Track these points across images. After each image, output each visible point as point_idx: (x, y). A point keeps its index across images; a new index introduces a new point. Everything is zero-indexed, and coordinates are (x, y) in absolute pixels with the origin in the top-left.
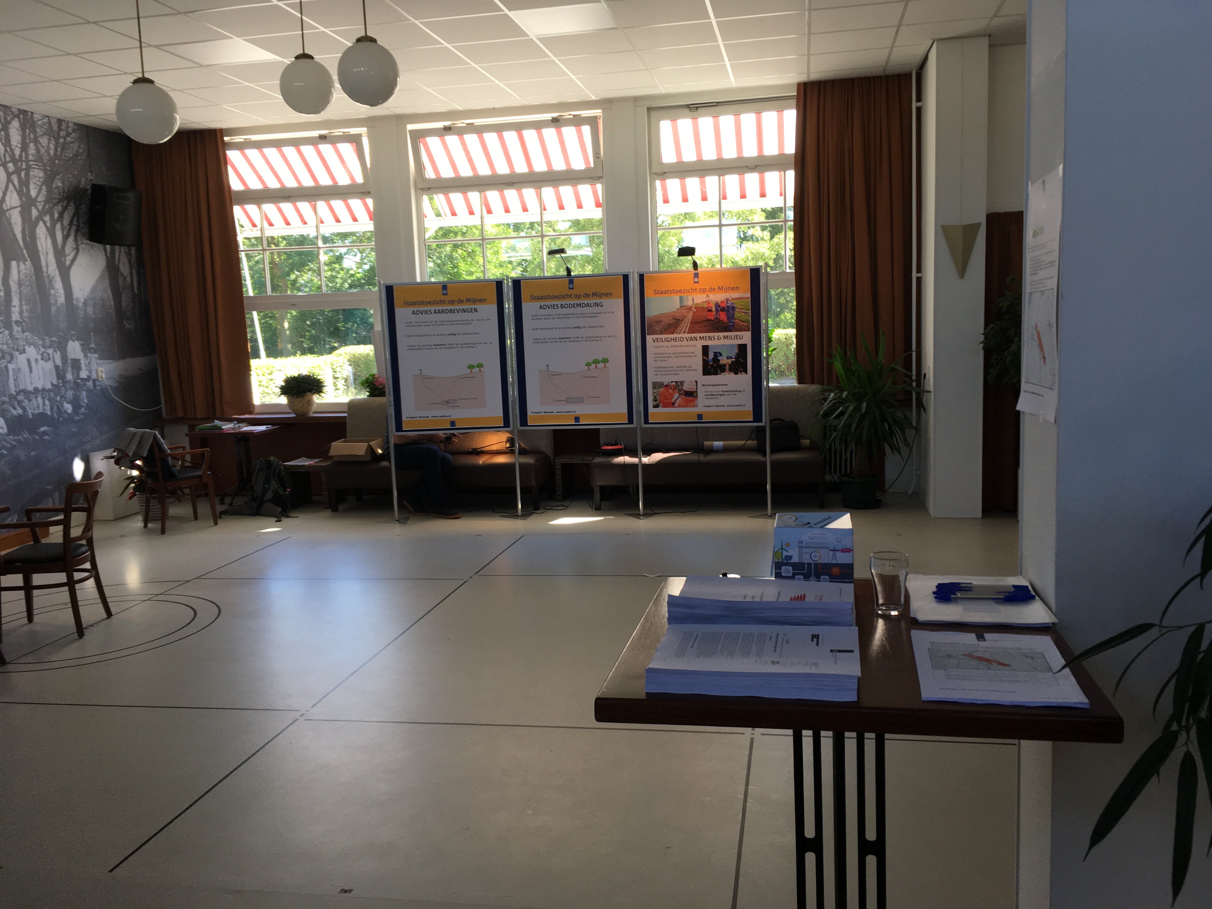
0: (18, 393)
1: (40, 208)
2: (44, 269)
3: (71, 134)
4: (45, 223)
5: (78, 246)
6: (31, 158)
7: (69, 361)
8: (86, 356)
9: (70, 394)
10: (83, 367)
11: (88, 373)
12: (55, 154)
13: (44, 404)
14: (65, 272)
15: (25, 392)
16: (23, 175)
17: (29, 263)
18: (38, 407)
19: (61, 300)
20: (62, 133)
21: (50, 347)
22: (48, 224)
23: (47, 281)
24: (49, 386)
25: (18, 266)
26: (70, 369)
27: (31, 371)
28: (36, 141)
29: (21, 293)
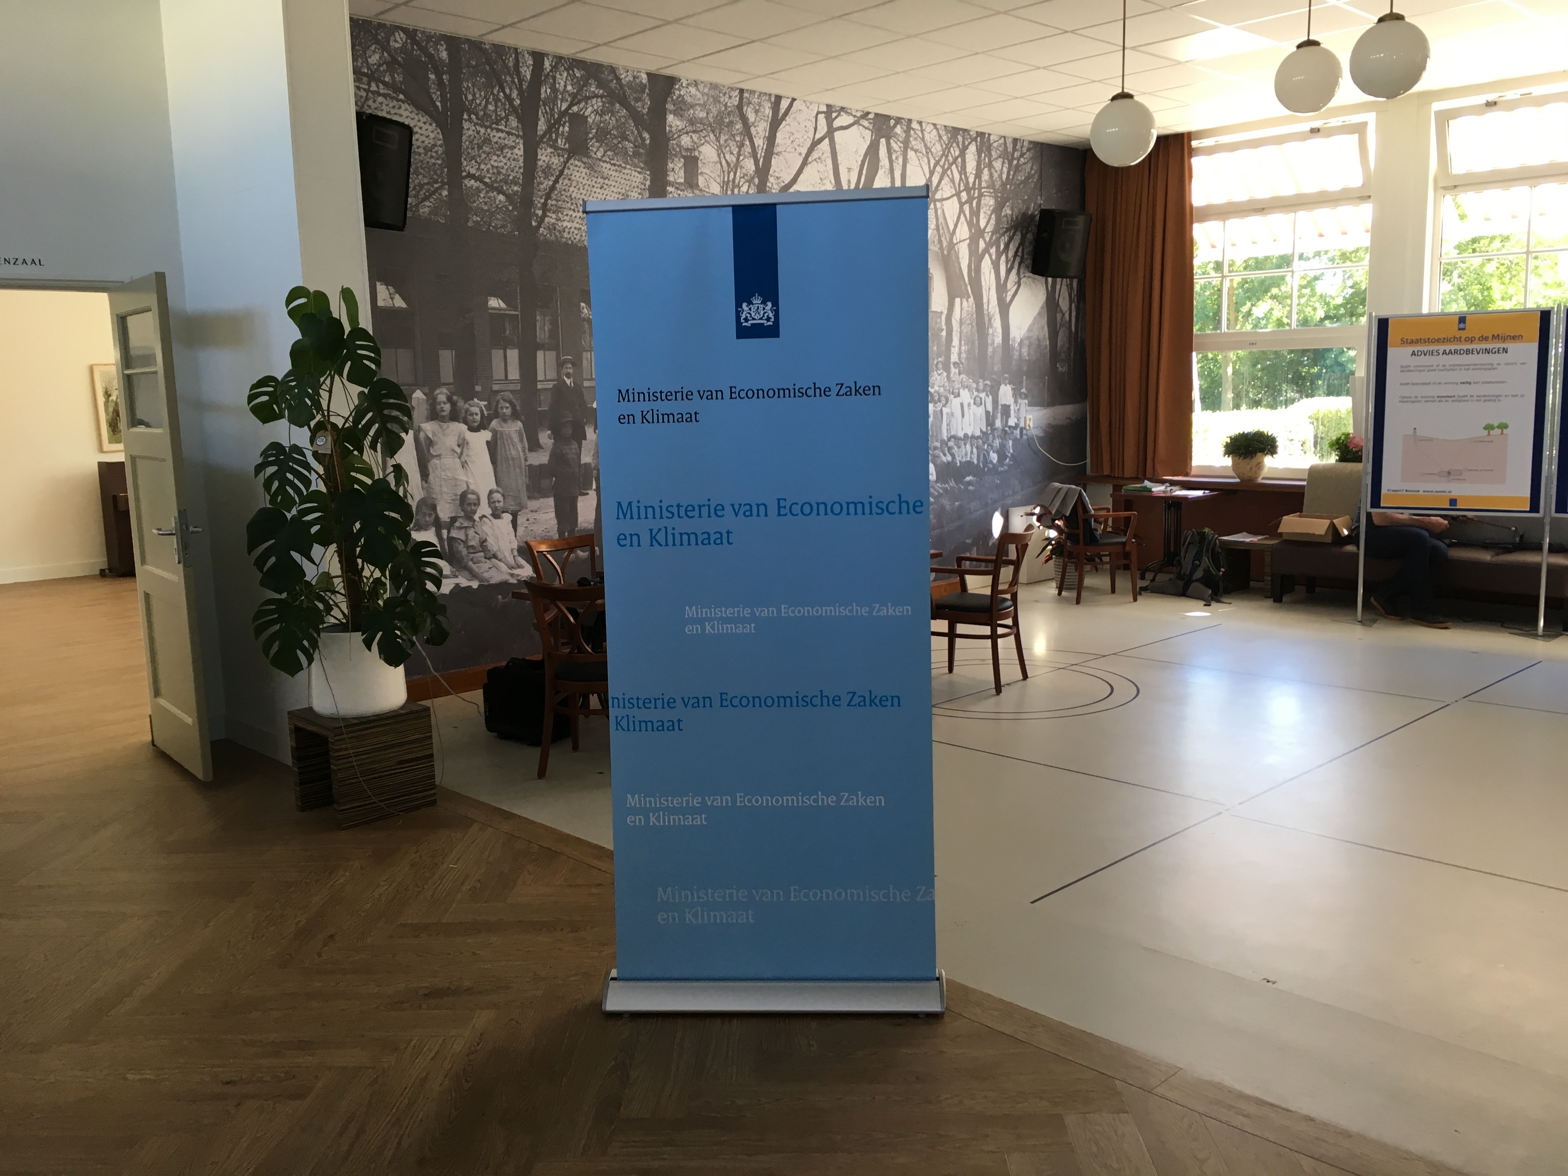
0: (949, 440)
1: (987, 239)
2: (985, 306)
3: (1025, 153)
4: (990, 256)
5: (1020, 279)
6: (984, 184)
7: (1000, 407)
8: (1016, 402)
9: (997, 443)
10: (1012, 412)
11: (1016, 420)
12: (1008, 178)
13: (972, 452)
14: (1004, 308)
15: (955, 437)
16: (974, 205)
17: (971, 300)
18: (966, 454)
19: (998, 340)
20: (1017, 154)
21: (983, 391)
22: (994, 257)
23: (986, 319)
24: (978, 433)
25: (961, 303)
26: (999, 415)
27: (963, 416)
28: (990, 166)
29: (961, 333)
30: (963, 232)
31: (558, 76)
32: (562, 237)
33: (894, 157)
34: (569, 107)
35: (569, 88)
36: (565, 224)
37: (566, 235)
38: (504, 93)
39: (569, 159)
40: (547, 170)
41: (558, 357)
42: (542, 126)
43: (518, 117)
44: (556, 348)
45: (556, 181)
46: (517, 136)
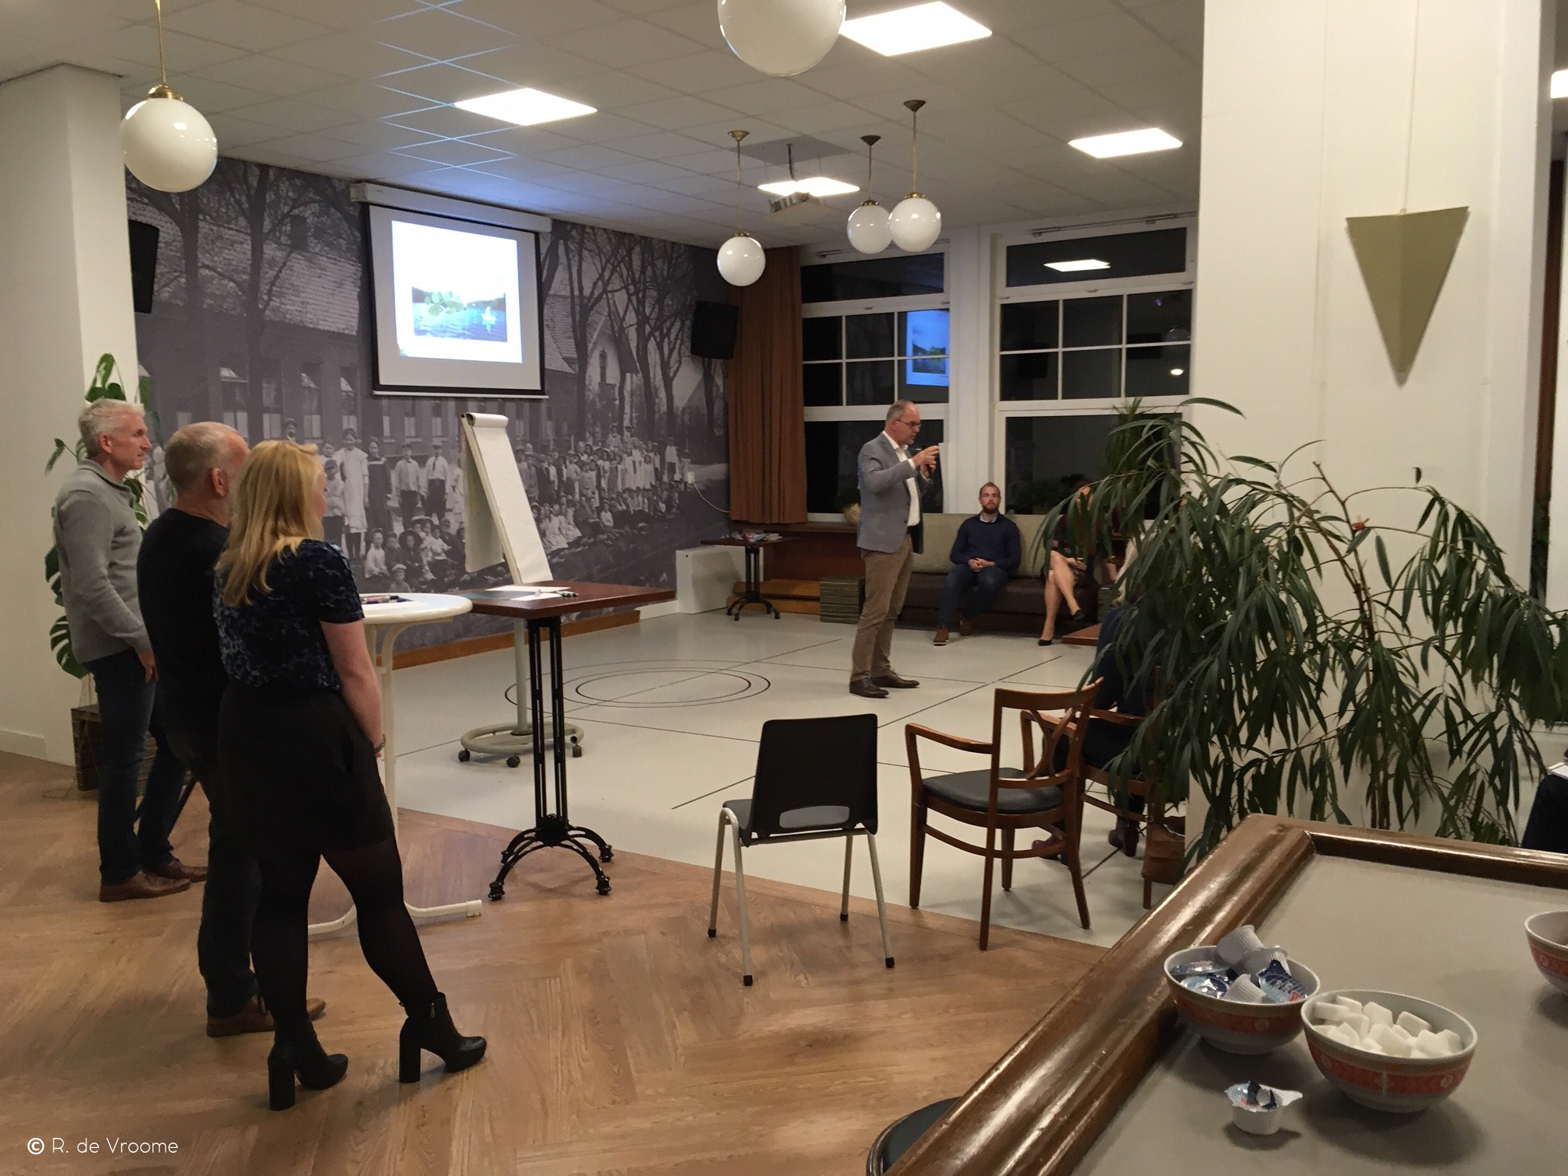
0: (624, 492)
1: (652, 324)
2: (652, 380)
3: (682, 255)
4: (655, 338)
5: (680, 357)
6: (648, 279)
7: (667, 465)
8: (680, 461)
9: (665, 494)
10: (677, 470)
11: (680, 476)
12: (668, 275)
13: (643, 502)
14: (668, 382)
15: (629, 490)
16: (640, 296)
17: (640, 375)
18: (639, 505)
19: (664, 408)
20: (675, 255)
21: (652, 451)
22: (658, 340)
23: (653, 390)
24: (648, 487)
25: (632, 377)
26: (666, 471)
27: (635, 472)
28: (653, 265)
29: (632, 402)
30: (631, 318)
31: (281, 185)
32: (285, 318)
33: (571, 255)
34: (291, 210)
35: (291, 194)
36: (288, 307)
37: (288, 316)
38: (234, 197)
39: (291, 252)
40: (272, 262)
41: (282, 420)
42: (267, 225)
43: (247, 218)
44: (279, 411)
45: (280, 271)
46: (246, 234)
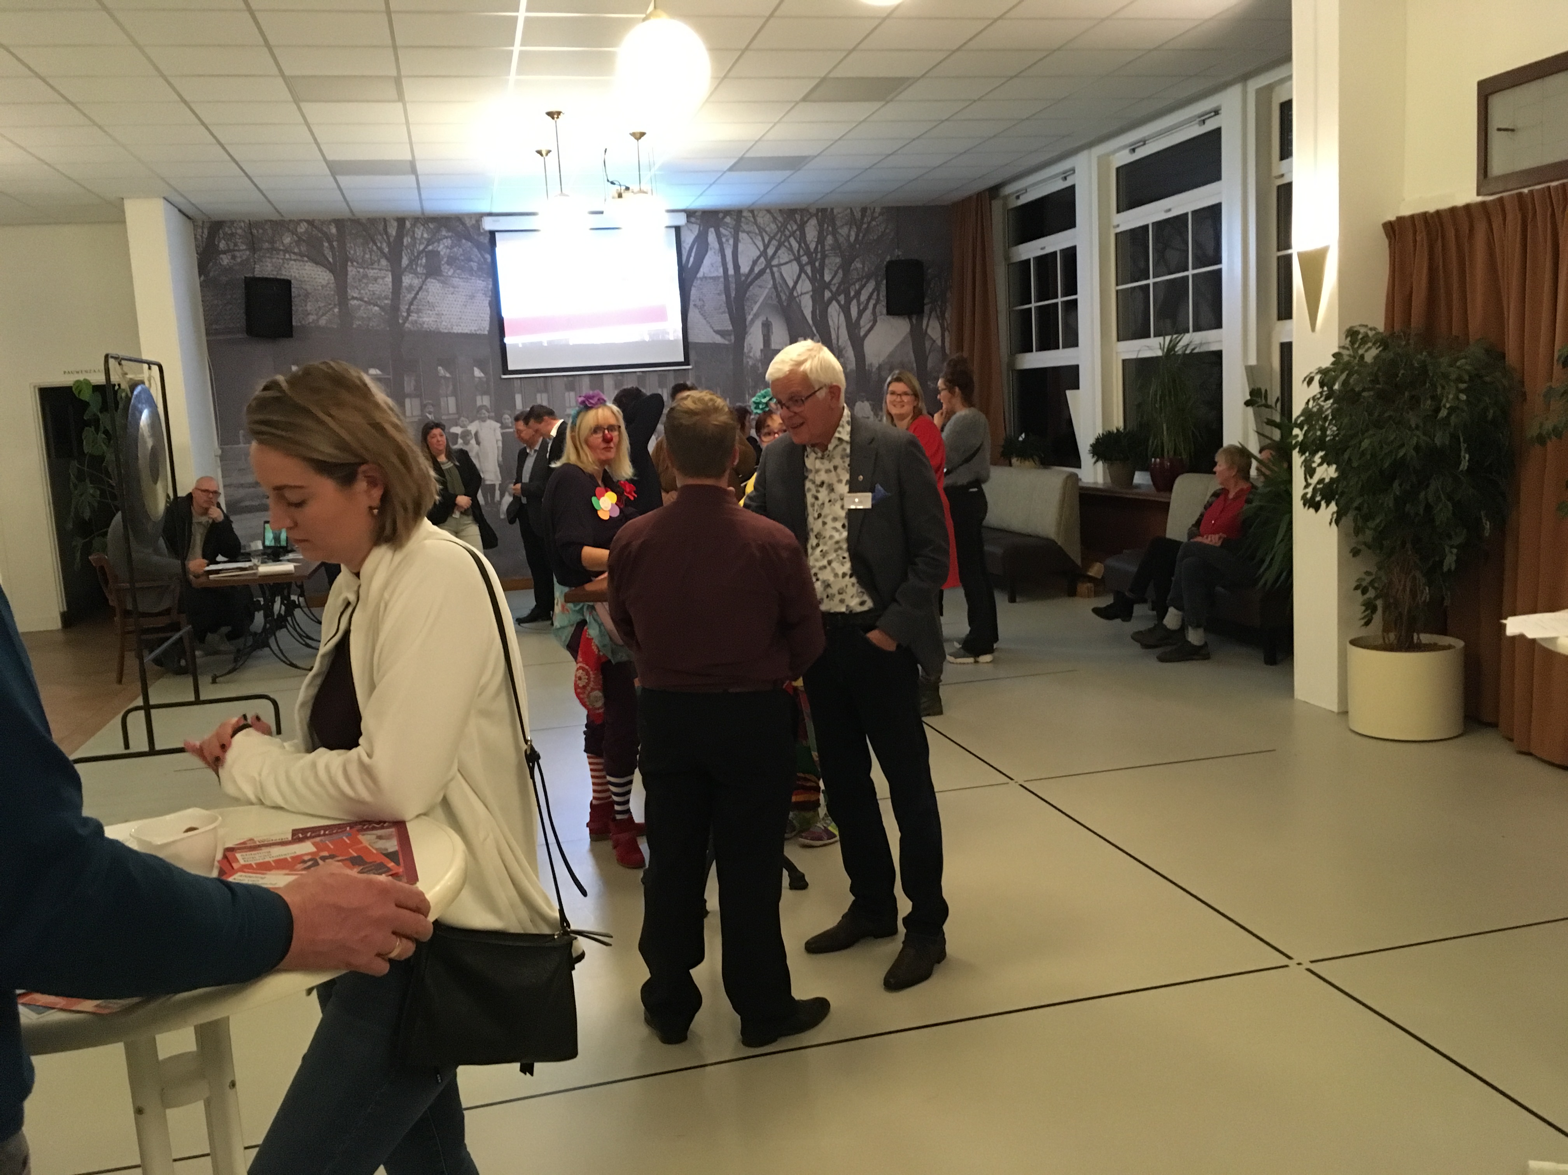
1: (834, 289)
3: (877, 218)
4: (838, 302)
5: (874, 317)
6: (827, 248)
14: (857, 341)
16: (817, 264)
19: (852, 366)
20: (867, 220)
22: (842, 303)
28: (834, 233)
30: (805, 286)
31: (416, 229)
32: (423, 327)
33: (724, 240)
34: (426, 247)
35: (425, 235)
36: (425, 319)
37: (425, 326)
38: (377, 246)
39: (426, 278)
40: (410, 288)
41: (421, 402)
42: (405, 261)
43: (387, 259)
44: (419, 396)
45: (417, 293)
46: (386, 271)
